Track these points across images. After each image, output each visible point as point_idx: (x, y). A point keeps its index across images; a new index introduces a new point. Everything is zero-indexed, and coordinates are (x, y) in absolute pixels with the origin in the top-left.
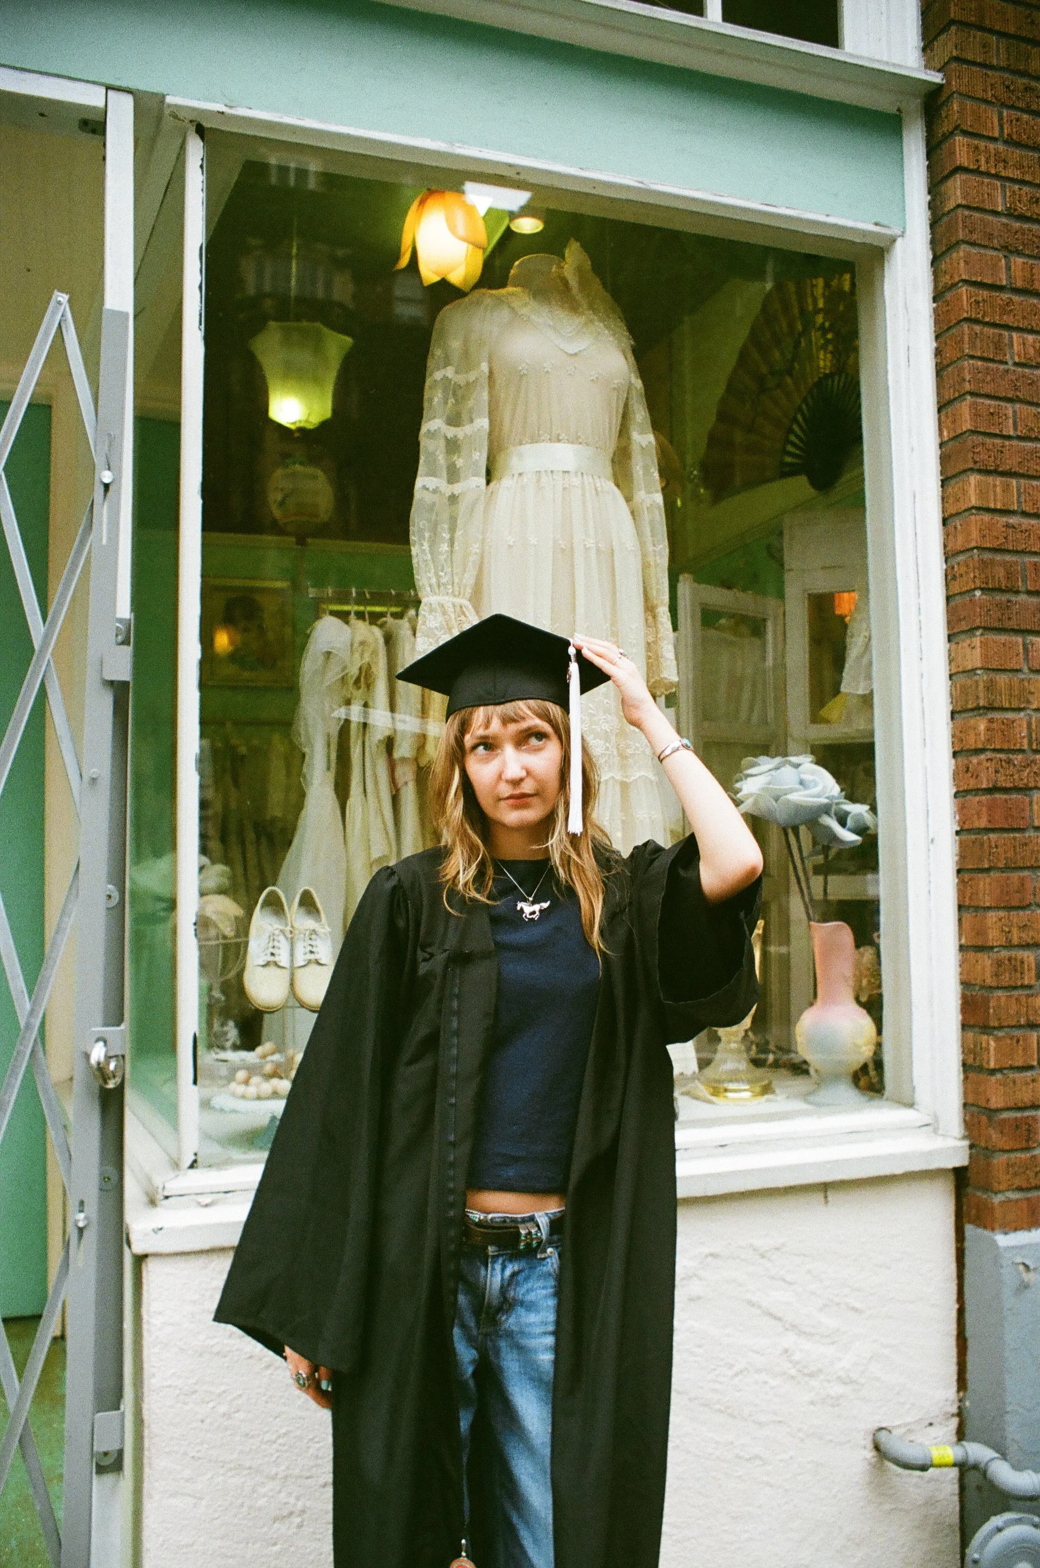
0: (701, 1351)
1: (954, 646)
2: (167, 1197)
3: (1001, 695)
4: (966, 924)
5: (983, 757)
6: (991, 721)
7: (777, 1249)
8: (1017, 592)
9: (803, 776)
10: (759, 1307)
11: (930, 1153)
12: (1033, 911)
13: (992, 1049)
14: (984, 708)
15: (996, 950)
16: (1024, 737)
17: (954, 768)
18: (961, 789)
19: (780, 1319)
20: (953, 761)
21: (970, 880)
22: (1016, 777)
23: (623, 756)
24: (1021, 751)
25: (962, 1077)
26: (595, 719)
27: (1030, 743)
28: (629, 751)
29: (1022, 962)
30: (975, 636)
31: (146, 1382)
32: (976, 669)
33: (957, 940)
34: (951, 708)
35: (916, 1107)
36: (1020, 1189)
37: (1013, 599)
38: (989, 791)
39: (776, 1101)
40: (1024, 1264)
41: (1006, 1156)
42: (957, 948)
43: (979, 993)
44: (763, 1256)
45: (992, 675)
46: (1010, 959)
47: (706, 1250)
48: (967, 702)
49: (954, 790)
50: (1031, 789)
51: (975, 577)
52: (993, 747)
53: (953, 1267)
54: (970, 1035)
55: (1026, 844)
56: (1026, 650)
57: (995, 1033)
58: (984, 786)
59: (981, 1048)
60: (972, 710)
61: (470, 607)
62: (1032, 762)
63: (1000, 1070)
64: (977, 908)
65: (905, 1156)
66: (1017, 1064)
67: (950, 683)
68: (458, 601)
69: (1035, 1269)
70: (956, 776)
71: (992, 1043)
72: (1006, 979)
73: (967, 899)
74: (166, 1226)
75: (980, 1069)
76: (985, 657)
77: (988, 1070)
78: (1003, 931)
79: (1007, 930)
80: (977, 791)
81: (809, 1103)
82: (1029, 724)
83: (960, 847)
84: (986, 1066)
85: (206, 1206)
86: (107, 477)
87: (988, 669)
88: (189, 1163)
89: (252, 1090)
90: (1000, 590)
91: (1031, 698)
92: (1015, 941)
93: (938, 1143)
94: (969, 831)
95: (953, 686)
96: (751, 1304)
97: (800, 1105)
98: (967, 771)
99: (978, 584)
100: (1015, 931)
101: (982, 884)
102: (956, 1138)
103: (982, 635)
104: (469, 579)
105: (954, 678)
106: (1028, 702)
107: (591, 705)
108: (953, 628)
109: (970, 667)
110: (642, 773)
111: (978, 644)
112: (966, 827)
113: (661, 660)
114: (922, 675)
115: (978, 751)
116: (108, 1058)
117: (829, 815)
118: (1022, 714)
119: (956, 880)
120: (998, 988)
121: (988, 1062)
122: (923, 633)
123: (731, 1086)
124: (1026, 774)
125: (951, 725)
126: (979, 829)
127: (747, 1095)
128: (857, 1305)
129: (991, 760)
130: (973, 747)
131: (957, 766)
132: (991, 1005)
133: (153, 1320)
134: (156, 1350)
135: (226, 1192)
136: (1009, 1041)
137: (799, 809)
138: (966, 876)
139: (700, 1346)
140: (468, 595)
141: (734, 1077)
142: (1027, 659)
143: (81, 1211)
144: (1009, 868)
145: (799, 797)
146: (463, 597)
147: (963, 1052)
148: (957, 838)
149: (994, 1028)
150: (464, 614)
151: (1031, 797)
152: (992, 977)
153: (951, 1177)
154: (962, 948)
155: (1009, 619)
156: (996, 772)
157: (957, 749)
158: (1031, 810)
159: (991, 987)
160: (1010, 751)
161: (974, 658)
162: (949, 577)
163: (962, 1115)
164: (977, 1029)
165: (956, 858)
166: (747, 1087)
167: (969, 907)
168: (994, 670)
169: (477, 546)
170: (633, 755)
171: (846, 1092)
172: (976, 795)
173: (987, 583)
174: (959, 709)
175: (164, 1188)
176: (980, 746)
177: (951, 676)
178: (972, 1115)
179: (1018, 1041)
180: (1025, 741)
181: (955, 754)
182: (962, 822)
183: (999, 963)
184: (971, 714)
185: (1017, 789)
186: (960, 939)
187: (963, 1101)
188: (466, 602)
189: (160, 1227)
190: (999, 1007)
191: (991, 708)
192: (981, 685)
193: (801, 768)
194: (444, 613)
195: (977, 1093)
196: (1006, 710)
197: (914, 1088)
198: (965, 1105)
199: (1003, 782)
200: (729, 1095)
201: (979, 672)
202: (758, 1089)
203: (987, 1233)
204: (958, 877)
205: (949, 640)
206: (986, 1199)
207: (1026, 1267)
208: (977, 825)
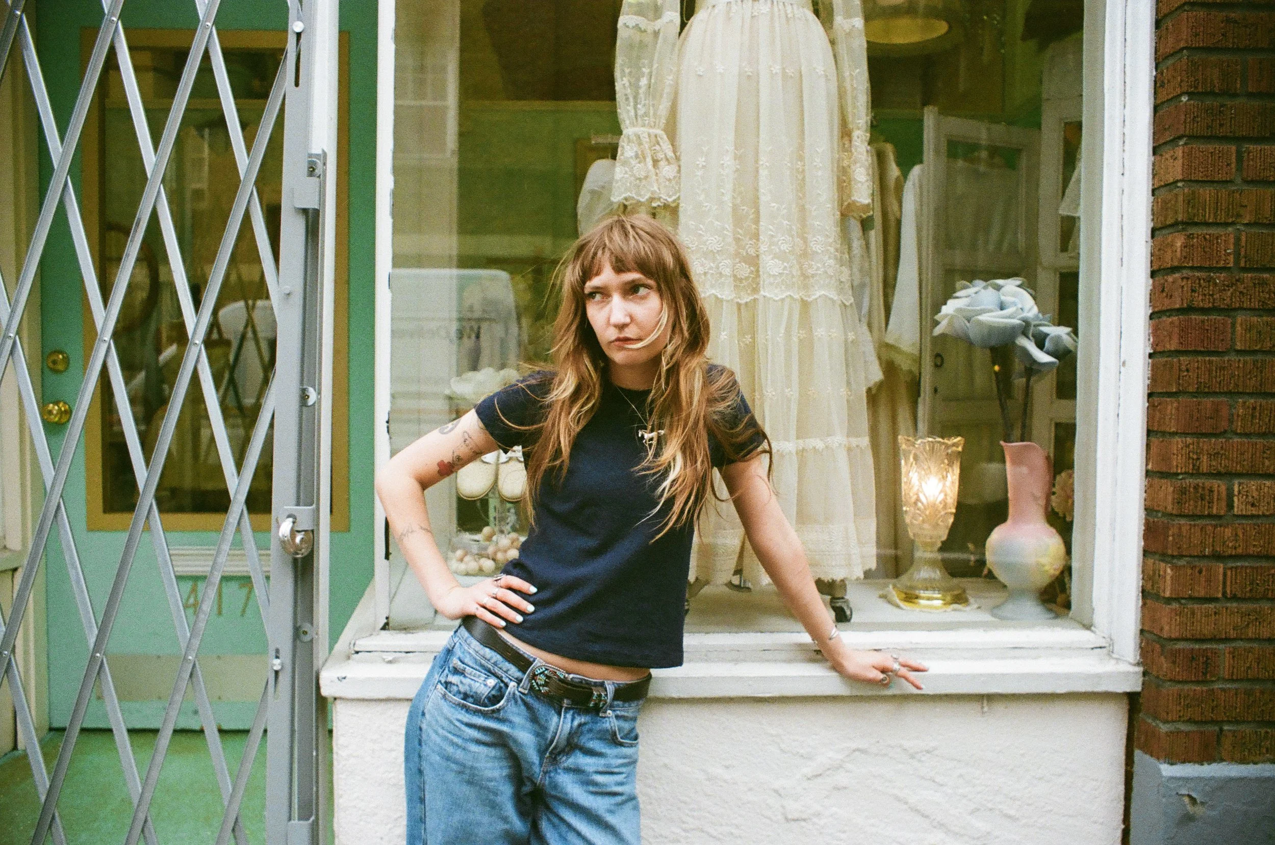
0: (843, 836)
1: (1158, 158)
2: (357, 652)
3: (1204, 210)
4: (1154, 450)
5: (1177, 275)
6: (1190, 237)
7: (928, 752)
8: (1235, 95)
9: (1003, 298)
10: (906, 803)
11: (1098, 676)
12: (1228, 439)
13: (1168, 578)
14: (1183, 223)
15: (1180, 477)
16: (1229, 254)
17: (1151, 287)
18: (1156, 310)
19: (927, 817)
20: (1151, 281)
21: (1159, 404)
22: (1217, 296)
23: (805, 276)
24: (1224, 269)
25: (1140, 603)
26: (776, 240)
27: (1237, 261)
28: (810, 271)
29: (1211, 491)
30: (1178, 146)
31: (336, 801)
32: (1177, 181)
33: (1144, 467)
34: (1152, 225)
35: (1093, 628)
36: (1190, 721)
37: (1229, 103)
38: (1180, 311)
39: (965, 611)
40: (1189, 796)
41: (1180, 686)
42: (1144, 472)
43: (1162, 520)
44: (912, 757)
45: (1195, 187)
46: (1196, 488)
47: (854, 746)
48: (1166, 218)
49: (1150, 311)
50: (1235, 309)
51: (1182, 81)
52: (1190, 265)
53: (1122, 788)
54: (1150, 561)
55: (1224, 368)
56: (1240, 159)
57: (1175, 561)
58: (1177, 306)
59: (1159, 576)
60: (1172, 226)
61: (665, 137)
62: (1237, 280)
63: (1177, 599)
64: (1164, 433)
65: (1068, 676)
66: (1196, 595)
67: (1152, 199)
68: (652, 131)
69: (1202, 803)
70: (1153, 297)
71: (1169, 571)
72: (1189, 508)
73: (1156, 424)
74: (349, 676)
75: (1157, 597)
76: (1188, 166)
77: (1164, 598)
78: (1189, 458)
79: (1195, 457)
80: (1170, 312)
81: (994, 615)
82: (1238, 240)
83: (1152, 370)
84: (1162, 594)
85: (390, 662)
86: (298, 27)
87: (1191, 181)
88: (381, 625)
89: (462, 567)
90: (1212, 93)
91: (1242, 212)
92: (1204, 468)
93: (1110, 667)
94: (1162, 353)
95: (1155, 202)
96: (898, 799)
97: (986, 617)
98: (1163, 291)
99: (1185, 89)
100: (1205, 458)
101: (1169, 407)
102: (1130, 664)
103: (1186, 144)
104: (663, 108)
105: (1156, 193)
106: (1239, 216)
107: (771, 227)
108: (1158, 140)
109: (1171, 180)
110: (823, 292)
111: (1180, 154)
112: (1159, 349)
113: (853, 183)
114: (1123, 191)
115: (1174, 269)
116: (294, 532)
117: (1028, 337)
118: (1230, 229)
119: (1147, 405)
120: (1180, 516)
121: (1164, 591)
122: (1126, 148)
123: (922, 594)
124: (1229, 293)
125: (1150, 244)
126: (1170, 351)
127: (938, 603)
128: (1012, 812)
129: (1188, 279)
130: (1169, 266)
131: (1154, 285)
132: (1170, 533)
133: (340, 752)
134: (343, 776)
135: (407, 652)
136: (1189, 571)
137: (992, 330)
138: (1156, 399)
139: (844, 832)
140: (662, 125)
141: (929, 585)
142: (1239, 169)
143: (277, 657)
144: (1201, 393)
145: (993, 318)
146: (658, 128)
147: (1143, 579)
148: (1150, 361)
149: (1173, 557)
150: (658, 144)
151: (1234, 317)
152: (1173, 504)
153: (1125, 701)
154: (1148, 474)
155: (1221, 125)
156: (1193, 291)
157: (1155, 268)
158: (1233, 332)
159: (1171, 514)
160: (1210, 269)
161: (1176, 171)
162: (1158, 85)
163: (1138, 641)
164: (1157, 557)
165: (1148, 382)
166: (939, 596)
167: (1157, 432)
168: (1197, 181)
169: (671, 78)
170: (813, 276)
171: (1031, 608)
172: (1169, 316)
173: (1196, 88)
174: (1160, 225)
175: (354, 644)
176: (1176, 264)
177: (1153, 191)
178: (1147, 643)
179: (1200, 572)
180: (1231, 258)
181: (1153, 274)
182: (1155, 345)
183: (1183, 491)
184: (1171, 230)
185: (1215, 310)
186: (1147, 465)
187: (1140, 627)
188: (660, 132)
189: (344, 676)
190: (1180, 535)
191: (1189, 223)
192: (1181, 198)
193: (1003, 290)
194: (640, 144)
195: (1153, 620)
196: (1207, 224)
197: (1094, 609)
198: (1142, 631)
199: (1199, 302)
200: (922, 602)
201: (1180, 184)
202: (949, 598)
203: (1153, 760)
204: (1148, 401)
205: (1154, 153)
206: (1155, 727)
207: (1193, 800)
208: (1168, 347)
